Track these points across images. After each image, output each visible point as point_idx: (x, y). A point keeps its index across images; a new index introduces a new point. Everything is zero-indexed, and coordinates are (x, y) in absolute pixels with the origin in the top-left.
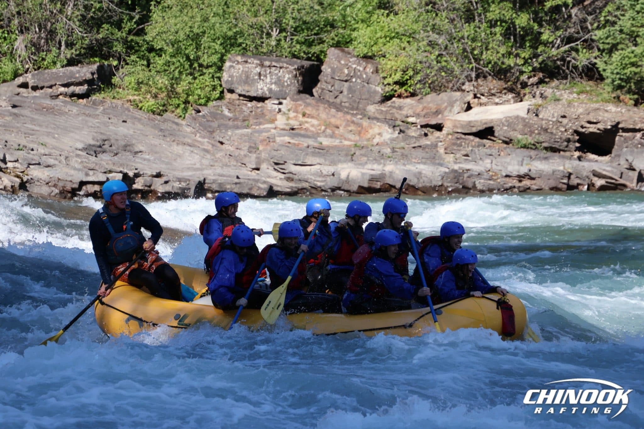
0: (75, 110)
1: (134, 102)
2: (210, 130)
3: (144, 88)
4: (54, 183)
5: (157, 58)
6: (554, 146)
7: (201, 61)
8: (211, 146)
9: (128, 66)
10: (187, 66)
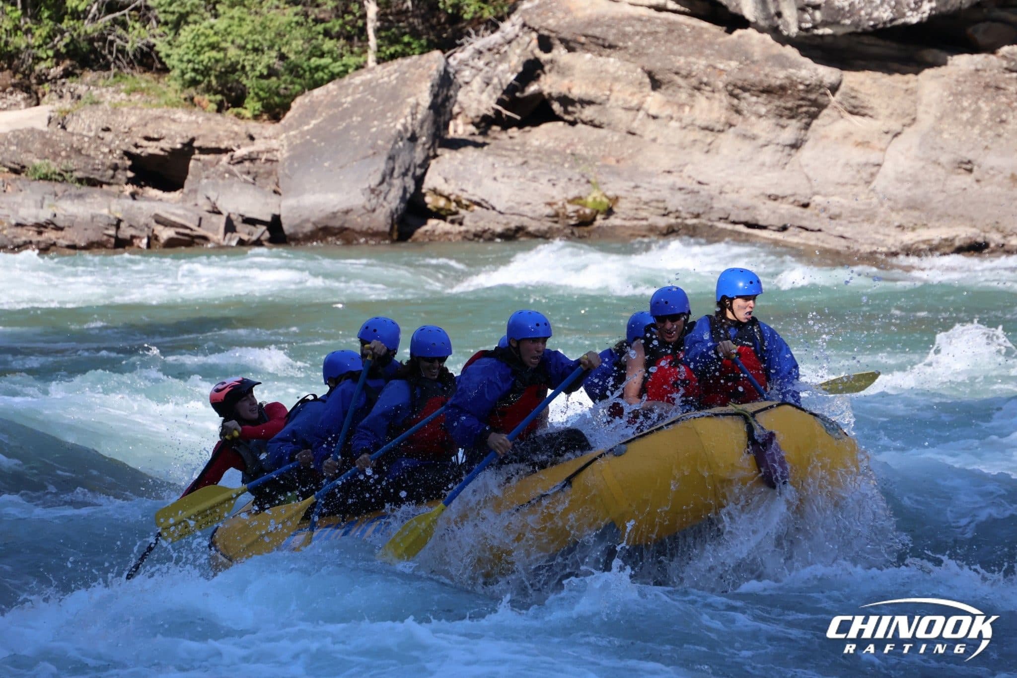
6: (92, 176)
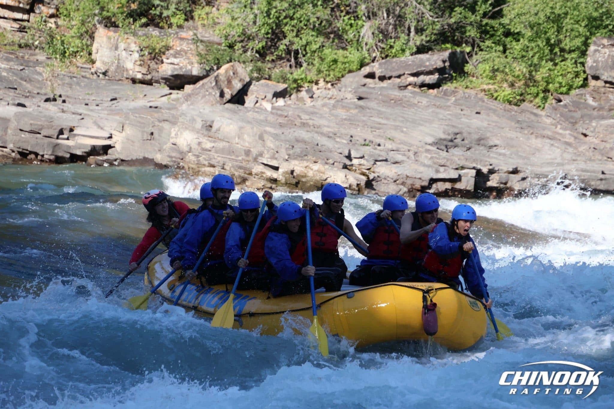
0: (425, 101)
1: (489, 91)
2: (572, 120)
3: (499, 76)
4: (402, 180)
5: (514, 43)
7: (562, 45)
8: (573, 138)
9: (483, 53)
10: (547, 51)
